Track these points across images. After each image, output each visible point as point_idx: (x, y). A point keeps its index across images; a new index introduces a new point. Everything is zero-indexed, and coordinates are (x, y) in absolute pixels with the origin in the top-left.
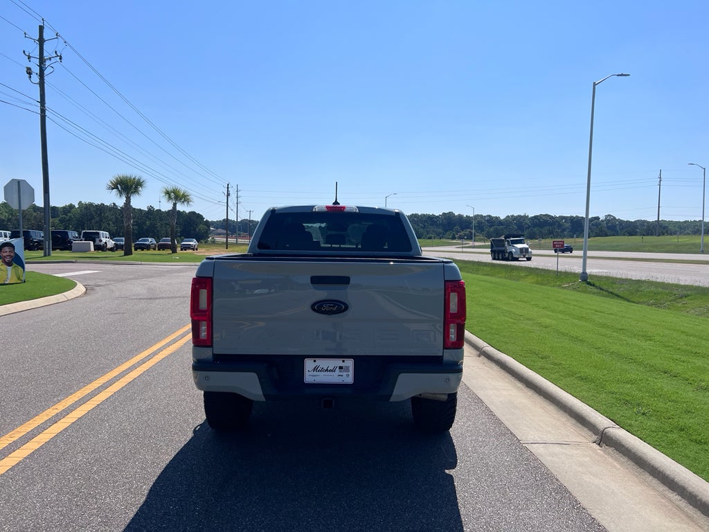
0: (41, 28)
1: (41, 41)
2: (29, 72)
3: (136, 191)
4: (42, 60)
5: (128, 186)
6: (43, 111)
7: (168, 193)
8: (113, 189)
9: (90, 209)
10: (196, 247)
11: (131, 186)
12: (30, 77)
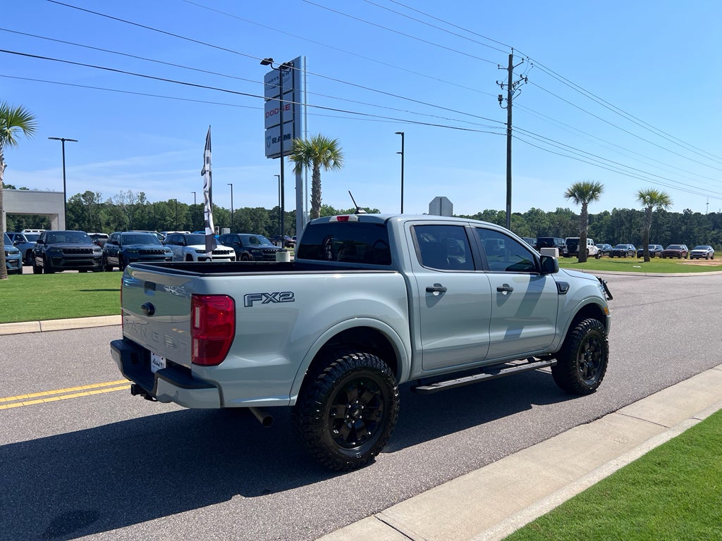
0: (511, 57)
1: (510, 69)
2: (500, 99)
3: (592, 197)
4: (510, 85)
5: (584, 193)
6: (509, 131)
7: (642, 196)
8: (570, 196)
9: (620, 215)
10: (711, 255)
11: (587, 192)
12: (501, 103)
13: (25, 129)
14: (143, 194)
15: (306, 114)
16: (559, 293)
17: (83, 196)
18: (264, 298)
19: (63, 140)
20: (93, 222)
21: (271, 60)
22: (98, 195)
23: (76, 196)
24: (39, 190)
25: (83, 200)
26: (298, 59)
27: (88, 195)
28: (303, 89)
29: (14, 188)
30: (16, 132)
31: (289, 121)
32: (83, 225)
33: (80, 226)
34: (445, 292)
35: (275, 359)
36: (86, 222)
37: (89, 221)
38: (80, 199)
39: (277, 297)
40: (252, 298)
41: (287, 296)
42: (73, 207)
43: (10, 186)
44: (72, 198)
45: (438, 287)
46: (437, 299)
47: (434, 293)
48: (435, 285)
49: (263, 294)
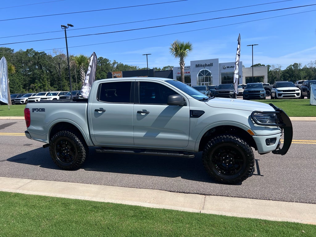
16: (191, 117)
17: (293, 65)
20: (297, 77)
22: (300, 64)
23: (290, 66)
25: (293, 67)
27: (296, 65)
29: (264, 66)
32: (292, 79)
33: (291, 79)
34: (105, 112)
35: (40, 128)
36: (294, 77)
37: (295, 77)
38: (291, 67)
39: (40, 110)
40: (34, 110)
41: (43, 110)
42: (288, 71)
43: (263, 65)
44: (288, 67)
45: (101, 110)
46: (101, 114)
47: (99, 112)
48: (100, 108)
49: (37, 109)
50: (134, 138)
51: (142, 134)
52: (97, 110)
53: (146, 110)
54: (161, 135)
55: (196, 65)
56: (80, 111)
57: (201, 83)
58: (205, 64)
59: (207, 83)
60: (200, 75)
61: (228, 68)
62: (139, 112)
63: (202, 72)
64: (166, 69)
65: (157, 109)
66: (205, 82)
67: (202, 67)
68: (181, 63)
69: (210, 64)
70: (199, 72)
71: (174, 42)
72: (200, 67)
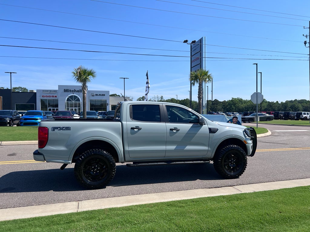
12: (305, 45)
13: (93, 76)
14: (162, 96)
15: (205, 61)
16: (210, 133)
18: (59, 129)
19: (124, 78)
21: (187, 40)
24: (127, 97)
26: (202, 38)
28: (204, 51)
29: (120, 96)
30: (90, 77)
31: (198, 64)
34: (141, 129)
35: (63, 148)
39: (64, 128)
40: (54, 129)
41: (68, 128)
45: (137, 128)
46: (136, 132)
47: (135, 130)
48: (136, 127)
49: (59, 127)
50: (166, 151)
51: (173, 147)
52: (132, 128)
53: (177, 128)
54: (188, 148)
55: (65, 90)
56: (114, 129)
57: (70, 108)
58: (74, 90)
59: (76, 108)
60: (68, 100)
61: (97, 96)
62: (171, 130)
63: (71, 97)
64: (17, 90)
65: (185, 127)
66: (74, 107)
67: (71, 92)
68: (84, 87)
69: (79, 90)
70: (67, 97)
71: (78, 67)
72: (69, 92)
